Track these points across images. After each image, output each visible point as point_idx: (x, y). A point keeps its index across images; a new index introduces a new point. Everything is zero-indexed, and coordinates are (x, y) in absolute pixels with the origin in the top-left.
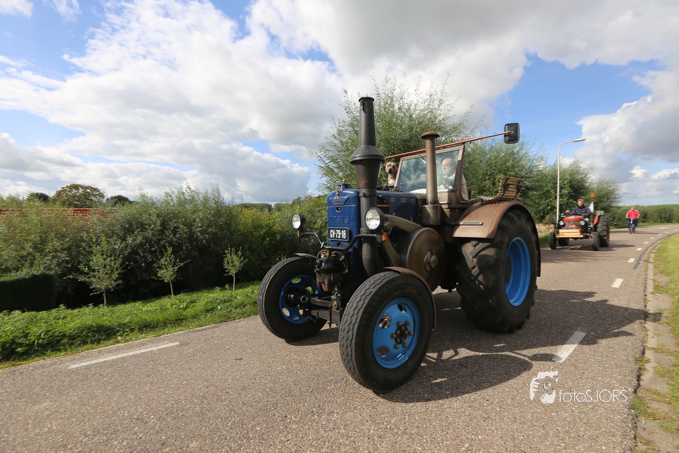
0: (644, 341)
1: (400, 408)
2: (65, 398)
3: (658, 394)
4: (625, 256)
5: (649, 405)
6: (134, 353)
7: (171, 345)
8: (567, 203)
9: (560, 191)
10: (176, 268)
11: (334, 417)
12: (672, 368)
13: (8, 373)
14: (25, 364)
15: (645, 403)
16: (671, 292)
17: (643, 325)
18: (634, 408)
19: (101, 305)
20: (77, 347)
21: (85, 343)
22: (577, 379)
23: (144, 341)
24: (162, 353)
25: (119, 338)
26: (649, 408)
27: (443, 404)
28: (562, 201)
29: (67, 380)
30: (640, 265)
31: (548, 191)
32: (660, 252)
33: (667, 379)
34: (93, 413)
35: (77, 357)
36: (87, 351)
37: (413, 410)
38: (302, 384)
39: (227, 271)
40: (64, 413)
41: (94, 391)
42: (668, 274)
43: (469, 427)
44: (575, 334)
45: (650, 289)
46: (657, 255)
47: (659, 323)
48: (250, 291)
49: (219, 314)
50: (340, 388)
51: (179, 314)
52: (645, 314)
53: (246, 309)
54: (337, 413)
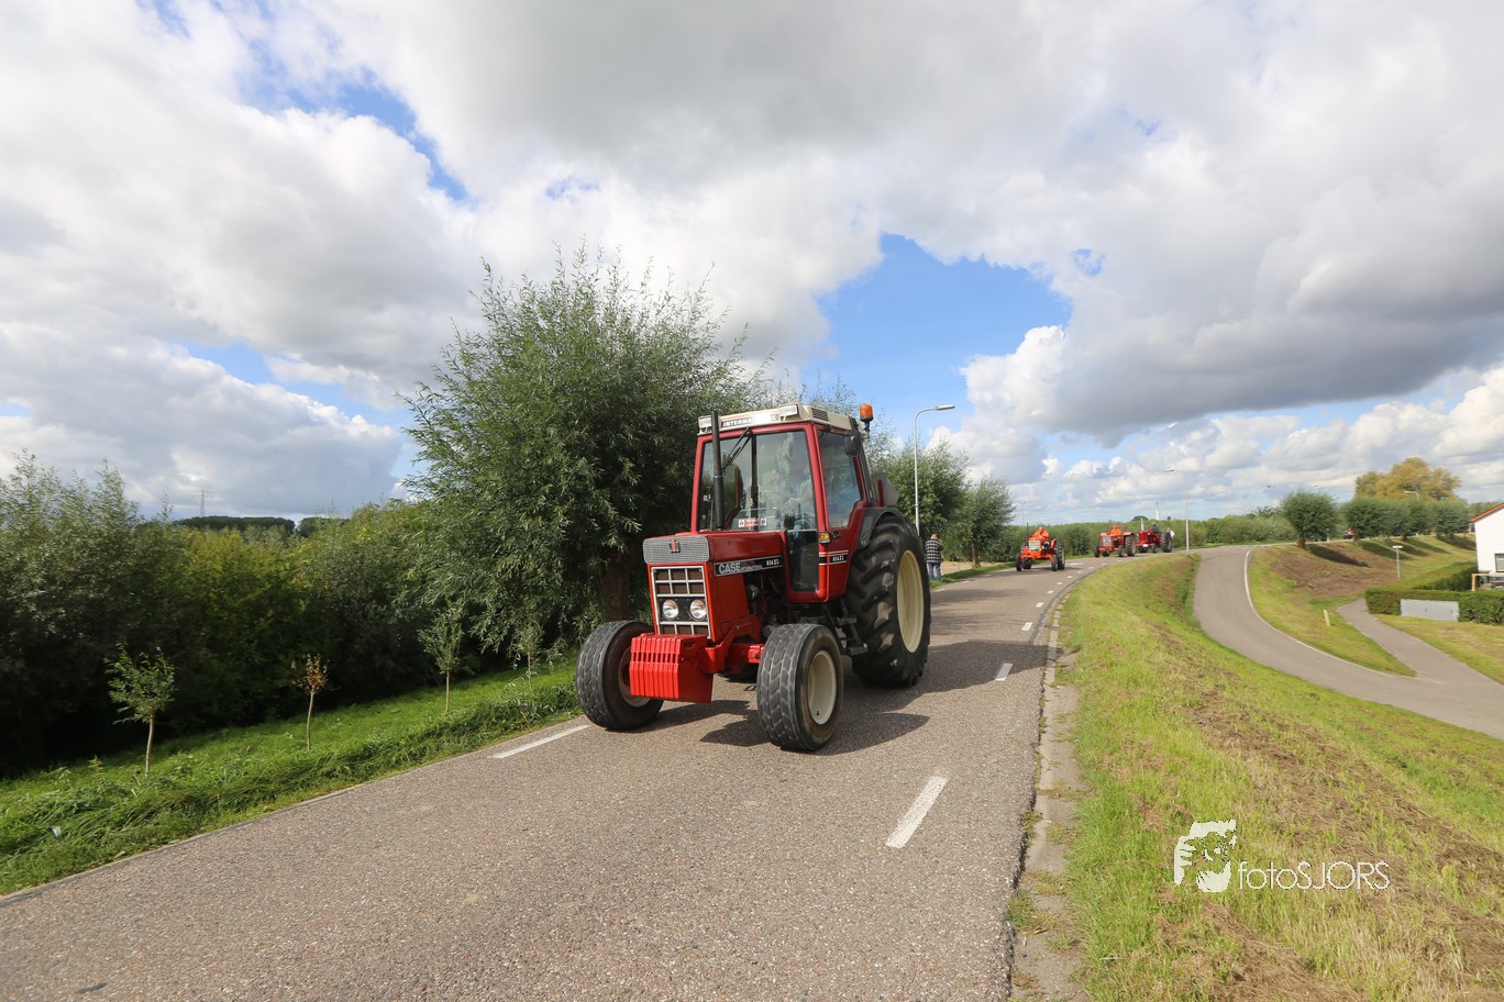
0: (1034, 780)
3: (1049, 880)
4: (1019, 618)
5: (1035, 905)
12: (1071, 826)
15: (1029, 902)
16: (1076, 681)
17: (1036, 749)
18: (1010, 918)
22: (926, 878)
26: (1034, 912)
32: (1070, 606)
42: (1076, 649)
44: (929, 783)
46: (1064, 614)
47: (1059, 741)
48: (180, 768)
49: (53, 852)
52: (1040, 726)
53: (155, 822)
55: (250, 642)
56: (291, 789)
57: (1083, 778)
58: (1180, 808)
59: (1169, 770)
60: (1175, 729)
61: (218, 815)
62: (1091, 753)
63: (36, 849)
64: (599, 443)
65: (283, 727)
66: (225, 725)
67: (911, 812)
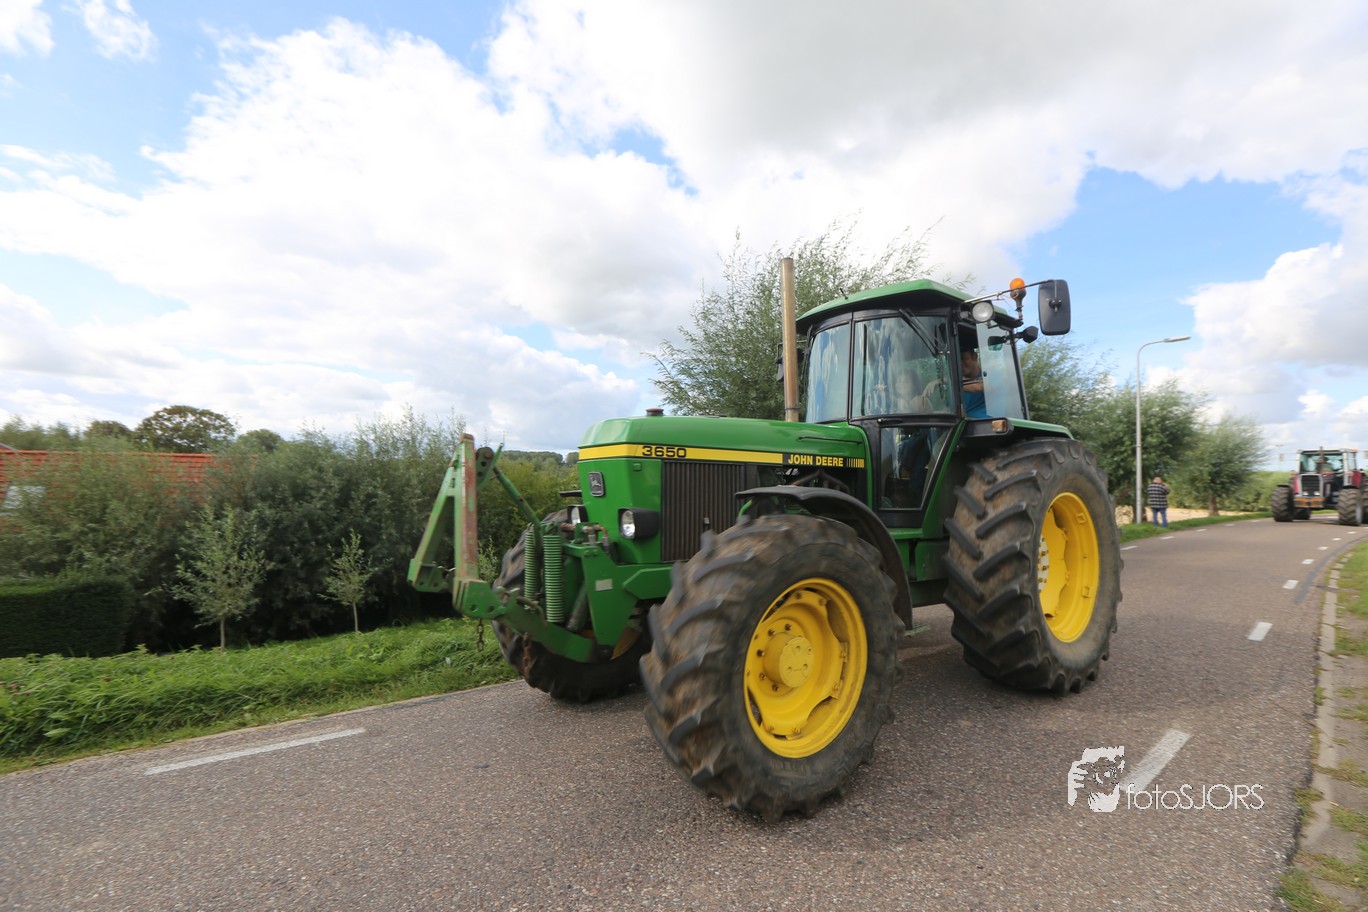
0: (1311, 754)
1: (801, 877)
2: (136, 833)
3: (1337, 867)
4: (1279, 575)
5: (1318, 890)
6: (276, 748)
7: (349, 733)
8: (1158, 465)
9: (1143, 440)
10: (366, 577)
11: (665, 892)
13: (28, 780)
14: (60, 762)
15: (1309, 885)
17: (1311, 721)
18: (1286, 895)
19: (215, 649)
20: (165, 731)
21: (178, 724)
23: (295, 724)
24: (331, 749)
25: (247, 715)
26: (1317, 896)
27: (890, 872)
28: (1147, 459)
29: (142, 797)
30: (1309, 595)
31: (1117, 440)
32: (1352, 567)
33: (1358, 835)
34: (188, 866)
35: (163, 751)
36: (184, 740)
37: (827, 882)
38: (604, 821)
40: (132, 864)
41: (195, 822)
42: (1366, 616)
44: (1168, 735)
45: (1328, 645)
46: (1345, 574)
47: (1345, 717)
50: (682, 832)
51: (367, 673)
52: (1315, 695)
53: (501, 664)
54: (672, 883)
67: (1142, 762)
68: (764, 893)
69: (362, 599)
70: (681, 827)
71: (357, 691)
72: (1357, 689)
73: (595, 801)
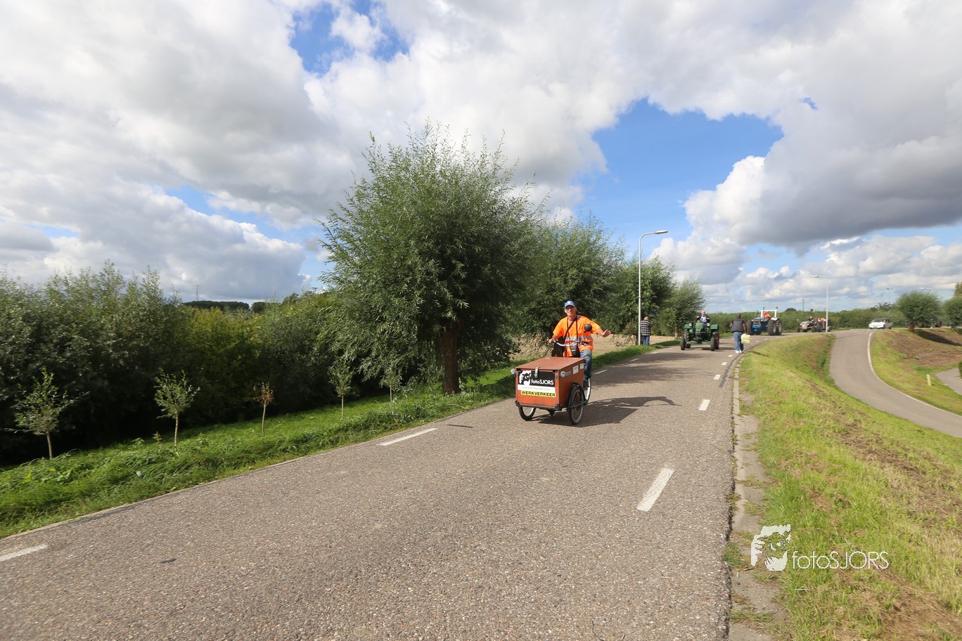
0: (733, 473)
3: (750, 538)
4: (711, 372)
5: (742, 553)
7: (29, 550)
8: (649, 309)
9: (642, 294)
10: (59, 410)
12: (762, 504)
15: (738, 550)
16: (756, 412)
17: (732, 455)
18: (727, 560)
22: (667, 530)
26: (741, 556)
28: (644, 305)
30: (726, 382)
31: (628, 293)
32: (745, 365)
33: (758, 517)
37: (457, 606)
38: (281, 590)
39: (163, 410)
42: (753, 392)
43: (535, 619)
44: (662, 472)
45: (737, 410)
46: (741, 370)
47: (748, 450)
48: (201, 442)
49: (138, 485)
50: (346, 587)
51: (52, 493)
52: (733, 440)
53: (191, 471)
54: (339, 630)
55: (228, 374)
56: (264, 458)
57: (767, 474)
58: (841, 497)
59: (829, 472)
60: (831, 446)
61: (224, 470)
62: (772, 459)
63: (129, 483)
64: (440, 251)
65: (248, 425)
66: (216, 423)
67: (651, 489)
68: (412, 623)
69: (56, 428)
70: (346, 584)
71: (41, 511)
72: (752, 433)
73: (273, 574)
